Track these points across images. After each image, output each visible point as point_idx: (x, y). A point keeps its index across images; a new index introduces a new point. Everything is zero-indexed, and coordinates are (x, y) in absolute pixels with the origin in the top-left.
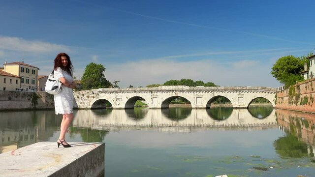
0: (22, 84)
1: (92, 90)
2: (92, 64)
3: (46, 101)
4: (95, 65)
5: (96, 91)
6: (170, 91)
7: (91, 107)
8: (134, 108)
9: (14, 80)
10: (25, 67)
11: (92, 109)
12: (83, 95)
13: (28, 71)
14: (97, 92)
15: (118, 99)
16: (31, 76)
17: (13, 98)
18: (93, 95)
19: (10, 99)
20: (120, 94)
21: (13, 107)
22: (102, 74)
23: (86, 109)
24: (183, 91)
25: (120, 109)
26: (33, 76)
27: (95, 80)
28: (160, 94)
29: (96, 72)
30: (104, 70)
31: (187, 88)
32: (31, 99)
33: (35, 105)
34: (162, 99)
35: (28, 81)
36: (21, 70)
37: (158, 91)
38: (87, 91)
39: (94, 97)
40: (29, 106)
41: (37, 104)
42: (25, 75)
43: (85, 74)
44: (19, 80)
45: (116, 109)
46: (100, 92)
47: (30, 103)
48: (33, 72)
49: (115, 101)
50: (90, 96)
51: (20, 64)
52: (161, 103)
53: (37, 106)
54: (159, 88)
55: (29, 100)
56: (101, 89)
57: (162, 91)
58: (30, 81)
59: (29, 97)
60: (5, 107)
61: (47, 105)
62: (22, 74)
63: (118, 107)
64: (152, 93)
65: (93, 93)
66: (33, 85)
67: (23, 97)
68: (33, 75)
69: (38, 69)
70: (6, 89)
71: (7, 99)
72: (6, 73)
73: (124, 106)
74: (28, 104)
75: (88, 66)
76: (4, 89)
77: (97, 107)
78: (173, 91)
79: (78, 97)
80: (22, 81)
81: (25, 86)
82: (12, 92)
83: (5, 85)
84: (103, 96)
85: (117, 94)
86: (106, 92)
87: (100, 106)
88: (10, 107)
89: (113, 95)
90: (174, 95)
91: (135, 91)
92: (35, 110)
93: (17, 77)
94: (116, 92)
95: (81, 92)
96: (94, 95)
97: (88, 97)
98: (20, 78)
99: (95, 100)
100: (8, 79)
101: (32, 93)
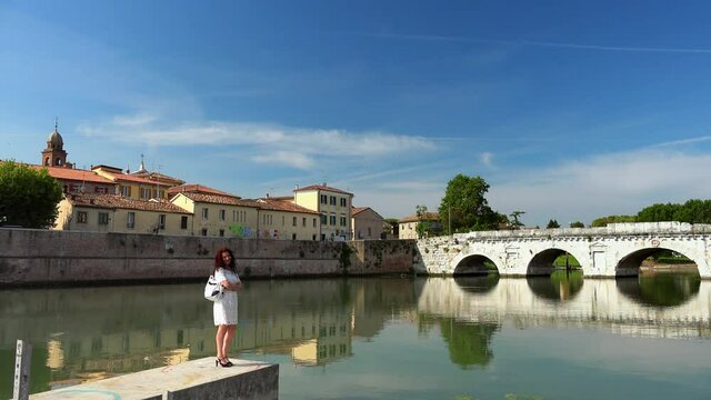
0: (324, 227)
1: (455, 236)
2: (460, 177)
3: (366, 259)
4: (467, 180)
5: (462, 237)
6: (637, 235)
7: (452, 271)
8: (550, 274)
9: (309, 219)
10: (329, 194)
11: (455, 276)
12: (437, 246)
13: (333, 201)
14: (464, 240)
15: (512, 255)
16: (339, 211)
17: (308, 254)
18: (456, 247)
19: (302, 255)
20: (515, 244)
21: (308, 271)
22: (482, 199)
23: (444, 275)
24: (672, 235)
25: (516, 276)
26: (343, 210)
27: (468, 212)
28: (610, 242)
29: (469, 195)
30: (485, 188)
31: (686, 227)
32: (339, 255)
33: (346, 266)
34: (617, 254)
35: (333, 221)
36: (322, 200)
37: (605, 236)
38: (444, 238)
39: (459, 251)
40: (335, 269)
41: (350, 264)
42: (328, 209)
43: (445, 200)
44: (318, 219)
45: (507, 276)
46: (471, 239)
47: (337, 262)
48: (344, 202)
49: (504, 259)
50: (451, 248)
51: (319, 189)
52: (615, 264)
53: (349, 269)
54: (609, 228)
55: (335, 256)
56: (473, 234)
57: (617, 236)
58: (338, 221)
59: (335, 252)
60: (293, 271)
61: (368, 266)
62: (325, 208)
63: (511, 272)
64: (590, 240)
65: (457, 243)
66: (342, 228)
67: (324, 251)
68: (343, 208)
69: (352, 195)
70: (297, 238)
71: (298, 255)
72: (297, 207)
73: (524, 271)
74: (332, 265)
75: (451, 183)
76: (294, 236)
77: (465, 272)
78: (646, 235)
79: (427, 251)
80: (324, 221)
81: (329, 230)
82: (305, 242)
83: (294, 230)
84: (477, 249)
85: (507, 244)
86: (484, 239)
87: (474, 270)
88: (301, 272)
89: (500, 246)
90: (648, 244)
91: (550, 238)
92: (346, 276)
93: (315, 214)
94: (505, 239)
95: (431, 239)
96: (459, 247)
97: (447, 250)
98: (320, 215)
99: (461, 257)
100: (299, 218)
101: (339, 243)
